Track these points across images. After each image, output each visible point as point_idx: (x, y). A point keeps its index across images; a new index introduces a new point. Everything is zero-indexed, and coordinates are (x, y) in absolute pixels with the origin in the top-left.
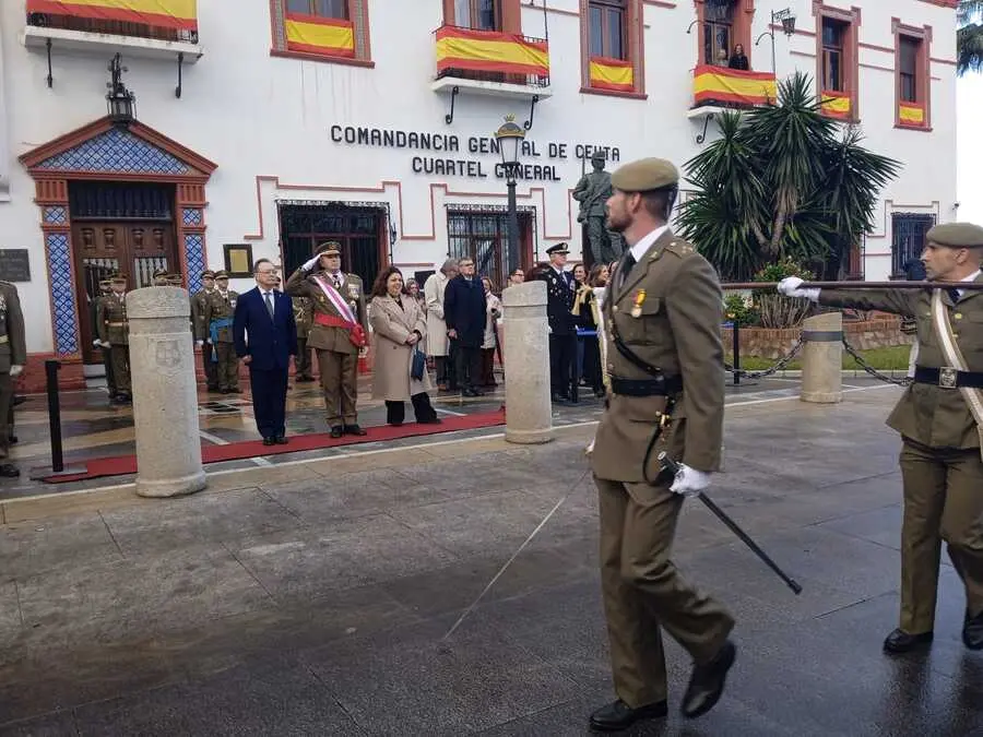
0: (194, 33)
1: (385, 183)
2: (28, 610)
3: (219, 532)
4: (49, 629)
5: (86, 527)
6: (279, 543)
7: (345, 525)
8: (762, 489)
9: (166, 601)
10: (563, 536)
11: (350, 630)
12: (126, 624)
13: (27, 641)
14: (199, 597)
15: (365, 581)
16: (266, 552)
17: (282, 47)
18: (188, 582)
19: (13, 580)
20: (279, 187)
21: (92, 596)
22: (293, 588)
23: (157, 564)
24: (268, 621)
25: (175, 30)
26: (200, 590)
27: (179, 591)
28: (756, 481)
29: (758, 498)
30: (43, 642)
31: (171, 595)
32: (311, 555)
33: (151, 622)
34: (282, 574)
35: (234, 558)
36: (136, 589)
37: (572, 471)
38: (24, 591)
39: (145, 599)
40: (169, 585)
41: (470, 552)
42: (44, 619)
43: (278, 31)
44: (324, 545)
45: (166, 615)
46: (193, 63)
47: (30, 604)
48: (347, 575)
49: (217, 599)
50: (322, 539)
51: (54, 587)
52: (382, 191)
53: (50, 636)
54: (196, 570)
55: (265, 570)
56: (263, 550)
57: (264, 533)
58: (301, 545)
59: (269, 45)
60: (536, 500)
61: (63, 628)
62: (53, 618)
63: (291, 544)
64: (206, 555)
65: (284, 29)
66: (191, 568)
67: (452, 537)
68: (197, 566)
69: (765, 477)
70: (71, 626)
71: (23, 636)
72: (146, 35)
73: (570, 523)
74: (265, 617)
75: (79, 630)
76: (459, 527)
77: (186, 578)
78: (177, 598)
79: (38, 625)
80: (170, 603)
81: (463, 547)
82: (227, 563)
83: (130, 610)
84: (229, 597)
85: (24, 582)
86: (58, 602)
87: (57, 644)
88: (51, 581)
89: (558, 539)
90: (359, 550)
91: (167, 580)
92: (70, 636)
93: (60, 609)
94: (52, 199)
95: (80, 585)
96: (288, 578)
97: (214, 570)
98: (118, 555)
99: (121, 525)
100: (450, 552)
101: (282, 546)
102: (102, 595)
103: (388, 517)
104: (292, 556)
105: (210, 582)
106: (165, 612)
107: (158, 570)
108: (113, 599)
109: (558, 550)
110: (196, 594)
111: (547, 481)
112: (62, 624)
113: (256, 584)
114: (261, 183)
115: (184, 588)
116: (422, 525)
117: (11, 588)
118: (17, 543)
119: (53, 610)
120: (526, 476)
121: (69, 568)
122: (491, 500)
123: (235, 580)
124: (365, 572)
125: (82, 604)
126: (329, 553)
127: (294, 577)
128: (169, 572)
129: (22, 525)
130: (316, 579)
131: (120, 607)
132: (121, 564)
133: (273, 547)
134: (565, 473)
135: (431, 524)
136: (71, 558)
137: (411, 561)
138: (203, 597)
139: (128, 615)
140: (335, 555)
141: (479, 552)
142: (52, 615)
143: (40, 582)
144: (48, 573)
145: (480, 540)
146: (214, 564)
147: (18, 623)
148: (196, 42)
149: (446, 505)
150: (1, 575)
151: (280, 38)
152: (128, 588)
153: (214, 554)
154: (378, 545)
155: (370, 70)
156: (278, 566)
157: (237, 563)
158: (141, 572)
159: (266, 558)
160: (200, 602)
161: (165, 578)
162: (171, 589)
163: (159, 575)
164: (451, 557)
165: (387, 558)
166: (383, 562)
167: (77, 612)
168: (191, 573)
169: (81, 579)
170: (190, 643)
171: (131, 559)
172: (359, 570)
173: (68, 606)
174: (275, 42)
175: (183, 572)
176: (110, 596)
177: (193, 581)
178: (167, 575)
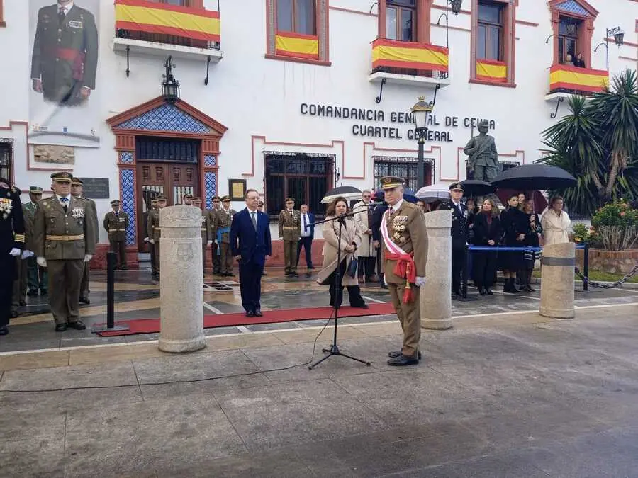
0: (218, 43)
1: (333, 142)
2: (72, 439)
3: (210, 382)
4: (82, 458)
5: (122, 373)
6: (252, 397)
7: (300, 386)
8: (626, 381)
9: (169, 440)
10: (468, 412)
12: (137, 459)
13: (65, 466)
14: (192, 440)
15: (315, 438)
16: (243, 404)
17: (272, 54)
18: (186, 425)
19: (66, 412)
20: (266, 143)
21: (117, 430)
22: (261, 438)
23: (165, 407)
24: (241, 468)
25: (207, 42)
26: (193, 433)
27: (178, 434)
28: (618, 373)
29: (623, 389)
30: (76, 469)
31: (173, 436)
32: (275, 410)
33: (155, 458)
34: (254, 425)
35: (219, 407)
36: (149, 428)
37: (470, 354)
38: (72, 422)
39: (154, 437)
40: (172, 427)
41: (396, 419)
42: (80, 448)
43: (270, 42)
44: (285, 402)
45: (167, 454)
46: (217, 63)
47: (71, 434)
48: (302, 431)
49: (205, 443)
50: (283, 397)
51: (93, 420)
52: (332, 146)
53: (82, 464)
54: (192, 416)
55: (241, 420)
56: (239, 402)
57: (243, 389)
58: (268, 400)
59: (264, 52)
60: (443, 377)
61: (92, 458)
62: (87, 448)
63: (261, 399)
64: (201, 403)
65: (274, 41)
66: (188, 413)
67: (381, 404)
68: (193, 412)
69: (625, 370)
70: (98, 457)
71: (64, 461)
72: (189, 45)
73: (474, 400)
74: (240, 464)
75: (103, 461)
76: (386, 396)
77: (185, 422)
78: (176, 439)
79: (75, 454)
80: (170, 443)
81: (390, 414)
82: (214, 411)
83: (141, 447)
84: (213, 443)
85: (72, 414)
86: (92, 435)
87: (85, 472)
88: (91, 415)
89: (466, 414)
90: (311, 409)
91: (171, 422)
92: (95, 466)
93: (93, 441)
94: (126, 147)
95: (110, 421)
96: (258, 428)
97: (205, 416)
98: (140, 398)
99: (143, 372)
100: (380, 417)
101: (254, 400)
102: (124, 431)
103: (331, 382)
104: (261, 409)
105: (202, 427)
106: (166, 451)
107: (166, 413)
108: (131, 435)
109: (466, 424)
110: (190, 436)
111: (451, 361)
112: (91, 455)
113: (234, 432)
114: (254, 139)
115: (183, 431)
116: (358, 391)
117: (62, 419)
118: (74, 382)
119: (87, 441)
120: (435, 356)
121: (106, 405)
122: (409, 375)
123: (219, 428)
124: (315, 430)
125: (109, 437)
126: (288, 409)
127: (262, 429)
128: (173, 415)
129: (79, 368)
130: (279, 432)
131: (135, 443)
132: (141, 405)
133: (249, 400)
134: (464, 355)
135: (364, 391)
136: (108, 397)
137: (350, 423)
138: (195, 440)
139: (140, 451)
140: (292, 412)
141: (402, 420)
142: (88, 445)
143: (83, 416)
144: (90, 409)
145: (402, 409)
146: (206, 411)
147: (62, 450)
148: (218, 49)
149: (375, 375)
150: (58, 407)
151: (272, 47)
152: (143, 427)
153: (205, 402)
154: (325, 406)
155: (328, 68)
156: (250, 417)
157: (221, 412)
158: (154, 413)
159: (242, 409)
160: (193, 445)
161: (169, 420)
162: (172, 431)
163: (166, 417)
164: (381, 423)
165: (332, 418)
166: (329, 422)
167: (104, 445)
168: (190, 417)
169: (112, 416)
171: (147, 401)
172: (311, 427)
173: (98, 438)
174: (268, 50)
175: (183, 416)
176: (130, 432)
177: (190, 426)
178: (172, 418)
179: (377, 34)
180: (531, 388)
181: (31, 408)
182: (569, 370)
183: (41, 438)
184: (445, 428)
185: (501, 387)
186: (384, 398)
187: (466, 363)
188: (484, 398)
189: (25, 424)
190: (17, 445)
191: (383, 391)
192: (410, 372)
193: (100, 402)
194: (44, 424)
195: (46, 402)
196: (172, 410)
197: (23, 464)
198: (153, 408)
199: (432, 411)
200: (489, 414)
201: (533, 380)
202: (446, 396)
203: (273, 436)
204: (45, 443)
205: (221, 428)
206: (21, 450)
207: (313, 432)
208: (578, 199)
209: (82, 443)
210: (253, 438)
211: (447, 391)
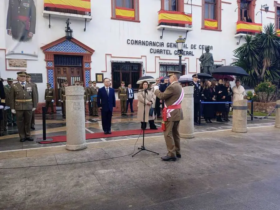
0: (90, 13)
1: (142, 56)
2: (28, 189)
3: (89, 163)
4: (33, 197)
5: (50, 159)
6: (107, 169)
7: (128, 164)
8: (270, 159)
9: (71, 189)
10: (201, 174)
11: (130, 206)
12: (58, 197)
13: (26, 201)
14: (81, 188)
15: (135, 186)
16: (103, 172)
17: (114, 17)
18: (78, 182)
19: (26, 177)
20: (112, 57)
21: (48, 185)
22: (112, 187)
23: (70, 174)
24: (103, 200)
25: (85, 12)
26: (82, 185)
27: (75, 186)
28: (266, 156)
29: (267, 163)
30: (31, 202)
31: (73, 187)
32: (118, 174)
33: (66, 197)
34: (108, 181)
35: (93, 174)
36: (62, 184)
37: (202, 149)
38: (28, 182)
39: (65, 187)
40: (72, 183)
41: (170, 178)
42: (31, 193)
43: (113, 12)
44: (122, 171)
46: (89, 21)
47: (29, 187)
48: (129, 183)
49: (87, 189)
50: (121, 169)
51: (38, 181)
52: (141, 58)
53: (34, 200)
55: (103, 179)
56: (102, 171)
57: (103, 166)
58: (114, 170)
60: (190, 159)
62: (35, 193)
63: (111, 170)
64: (85, 172)
65: (115, 11)
66: (80, 177)
67: (163, 171)
68: (82, 176)
69: (269, 154)
70: (40, 197)
71: (26, 199)
72: (77, 13)
73: (203, 168)
74: (102, 198)
75: (43, 198)
76: (166, 167)
77: (78, 180)
78: (75, 188)
79: (30, 195)
80: (72, 190)
81: (168, 175)
82: (91, 175)
83: (59, 192)
84: (91, 189)
85: (28, 178)
86: (38, 187)
87: (35, 203)
88: (36, 179)
89: (200, 175)
90: (133, 174)
91: (72, 181)
92: (40, 200)
93: (38, 189)
94: (49, 60)
95: (45, 181)
96: (110, 183)
97: (87, 178)
98: (58, 170)
99: (60, 159)
100: (163, 177)
101: (108, 170)
102: (52, 185)
103: (142, 162)
104: (111, 174)
105: (86, 182)
106: (70, 193)
108: (55, 187)
109: (200, 179)
110: (80, 187)
111: (194, 152)
112: (38, 196)
113: (100, 184)
114: (107, 55)
115: (77, 185)
116: (154, 166)
117: (24, 180)
118: (29, 164)
119: (36, 190)
120: (186, 150)
121: (43, 174)
124: (135, 183)
125: (45, 187)
126: (123, 174)
127: (112, 183)
129: (31, 158)
130: (119, 184)
131: (57, 190)
132: (58, 173)
133: (106, 170)
134: (199, 149)
135: (156, 166)
136: (44, 170)
137: (150, 180)
138: (83, 188)
140: (125, 175)
141: (173, 178)
143: (33, 179)
144: (36, 176)
145: (173, 173)
146: (87, 176)
147: (24, 194)
148: (90, 15)
150: (22, 175)
151: (114, 14)
152: (60, 183)
153: (87, 172)
154: (139, 172)
155: (139, 23)
156: (107, 178)
157: (93, 176)
158: (65, 177)
159: (103, 175)
160: (81, 190)
163: (70, 179)
164: (164, 179)
166: (141, 179)
167: (43, 191)
168: (80, 179)
169: (46, 179)
170: (78, 207)
171: (62, 172)
172: (133, 181)
173: (40, 188)
174: (112, 15)
175: (77, 178)
176: (54, 185)
177: (80, 182)
178: (72, 179)
179: (160, 8)
180: (228, 163)
181: (10, 176)
182: (245, 155)
183: (15, 189)
184: (191, 181)
185: (215, 163)
186: (165, 169)
187: (200, 152)
188: (208, 168)
189: (8, 183)
190: (5, 192)
193: (41, 172)
194: (16, 183)
195: (16, 173)
196: (72, 175)
197: (8, 200)
198: (64, 175)
199: (186, 174)
200: (210, 174)
201: (229, 159)
202: (192, 167)
203: (117, 186)
204: (17, 191)
205: (93, 183)
206: (6, 194)
207: (134, 184)
208: (249, 80)
209: (33, 190)
210: (108, 187)
211: (192, 165)
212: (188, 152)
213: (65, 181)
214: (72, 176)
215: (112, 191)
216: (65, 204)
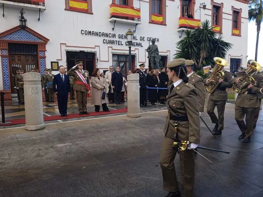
0: (44, 3)
1: (95, 46)
3: (48, 140)
5: (11, 138)
7: (83, 139)
11: (84, 168)
12: (22, 165)
16: (61, 146)
17: (68, 8)
18: (39, 154)
20: (66, 46)
22: (69, 156)
23: (31, 149)
24: (62, 165)
25: (38, 2)
26: (42, 156)
27: (36, 156)
31: (34, 157)
32: (74, 147)
33: (29, 165)
34: (66, 152)
35: (52, 147)
36: (25, 156)
37: (145, 125)
39: (27, 158)
43: (67, 3)
44: (77, 144)
46: (43, 12)
48: (83, 152)
49: (47, 159)
50: (76, 142)
51: (2, 155)
52: (95, 48)
54: (41, 151)
55: (60, 151)
56: (60, 145)
57: (61, 141)
58: (71, 144)
59: (64, 7)
60: (135, 133)
61: (4, 166)
64: (44, 146)
65: (69, 3)
66: (40, 150)
67: (113, 142)
68: (42, 149)
70: (6, 166)
72: (31, 4)
73: (144, 139)
75: (8, 167)
76: (114, 140)
77: (39, 153)
78: (36, 158)
80: (33, 160)
82: (50, 149)
83: (22, 162)
84: (50, 159)
86: (3, 159)
87: (2, 170)
88: (1, 153)
89: (141, 143)
90: (87, 146)
92: (6, 168)
94: (3, 48)
95: (9, 154)
97: (46, 151)
98: (20, 146)
99: (20, 138)
100: (112, 146)
101: (66, 144)
102: (15, 157)
103: (95, 137)
104: (68, 147)
105: (45, 154)
106: (33, 162)
108: (18, 158)
109: (141, 146)
111: (139, 127)
112: (3, 165)
113: (58, 155)
114: (61, 45)
115: (38, 155)
116: (104, 139)
120: (133, 126)
121: (6, 149)
125: (9, 159)
126: (78, 146)
127: (69, 153)
128: (34, 151)
130: (75, 153)
131: (20, 161)
132: (20, 149)
133: (63, 144)
134: (143, 125)
135: (107, 139)
136: (7, 147)
137: (101, 149)
138: (43, 158)
139: (22, 163)
140: (80, 147)
142: (1, 162)
145: (120, 143)
146: (47, 149)
148: (44, 6)
149: (111, 134)
151: (67, 5)
152: (22, 155)
153: (46, 146)
154: (92, 144)
155: (92, 15)
156: (64, 150)
157: (53, 149)
158: (26, 151)
159: (61, 148)
160: (42, 159)
161: (32, 153)
162: (34, 156)
163: (31, 152)
164: (112, 148)
165: (94, 148)
167: (8, 162)
168: (40, 151)
169: (9, 153)
170: (40, 171)
171: (23, 147)
172: (87, 151)
173: (6, 160)
174: (66, 7)
175: (38, 151)
176: (17, 157)
177: (41, 154)
178: (33, 152)
185: (154, 134)
187: (143, 127)
188: (148, 138)
191: (114, 138)
192: (123, 132)
193: (3, 148)
198: (25, 149)
199: (130, 143)
200: (149, 143)
202: (136, 139)
203: (73, 155)
205: (53, 154)
207: (88, 153)
210: (65, 156)
211: (136, 137)
212: (134, 128)
213: (28, 154)
214: (33, 150)
215: (69, 158)
216: (29, 170)
